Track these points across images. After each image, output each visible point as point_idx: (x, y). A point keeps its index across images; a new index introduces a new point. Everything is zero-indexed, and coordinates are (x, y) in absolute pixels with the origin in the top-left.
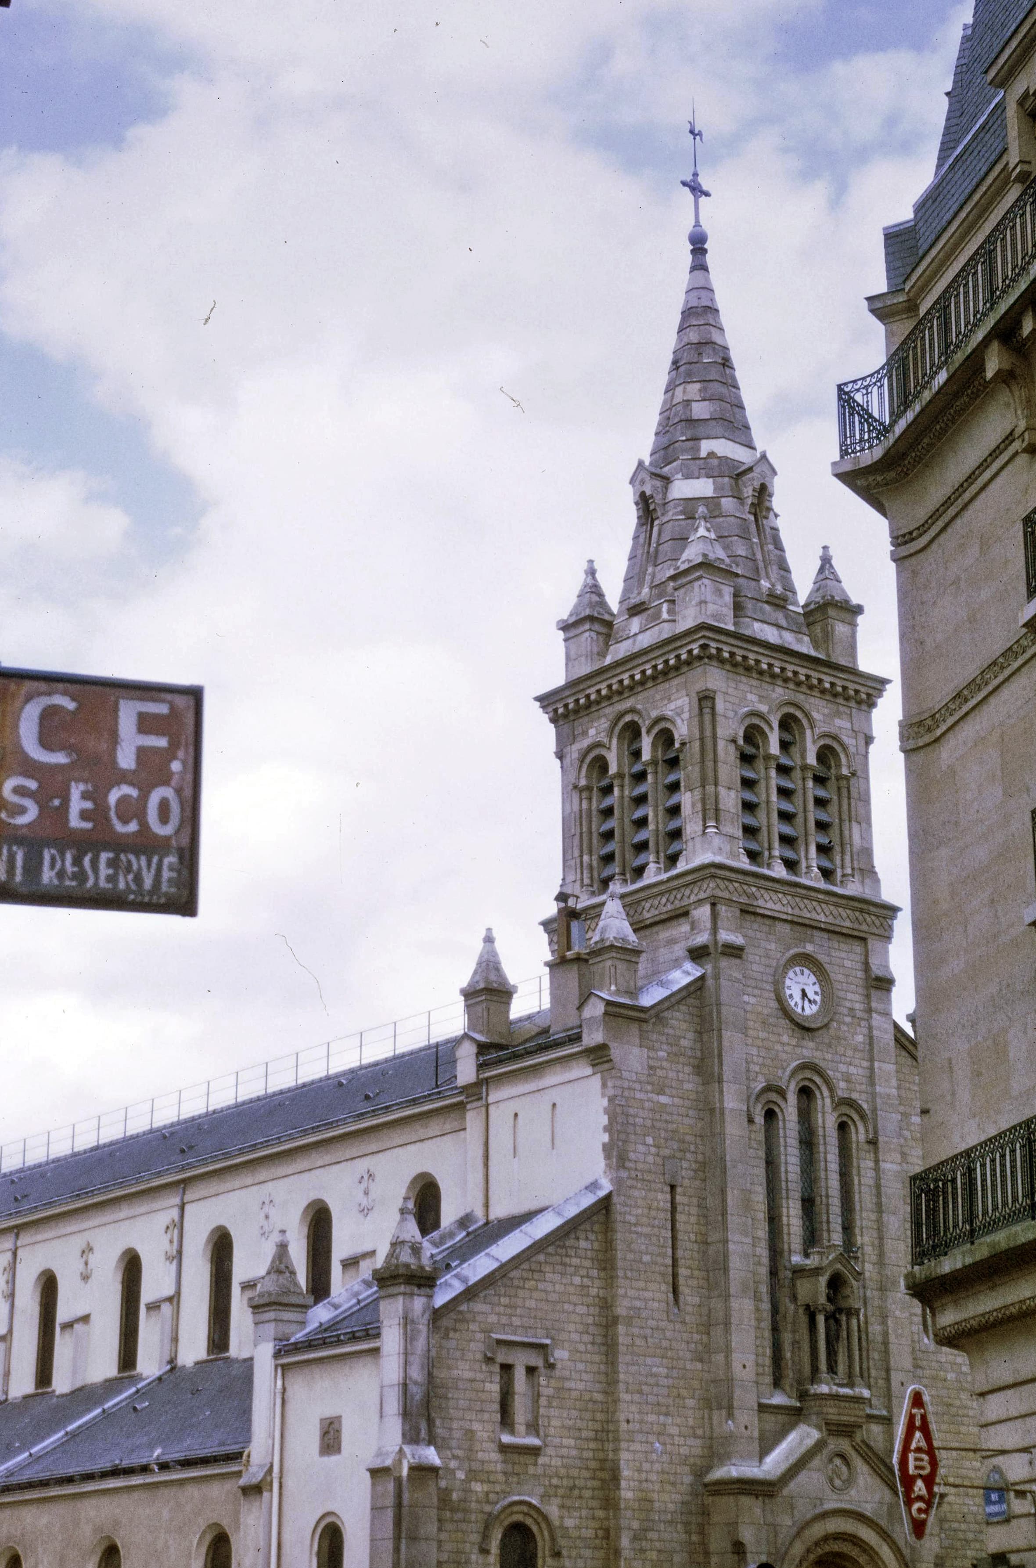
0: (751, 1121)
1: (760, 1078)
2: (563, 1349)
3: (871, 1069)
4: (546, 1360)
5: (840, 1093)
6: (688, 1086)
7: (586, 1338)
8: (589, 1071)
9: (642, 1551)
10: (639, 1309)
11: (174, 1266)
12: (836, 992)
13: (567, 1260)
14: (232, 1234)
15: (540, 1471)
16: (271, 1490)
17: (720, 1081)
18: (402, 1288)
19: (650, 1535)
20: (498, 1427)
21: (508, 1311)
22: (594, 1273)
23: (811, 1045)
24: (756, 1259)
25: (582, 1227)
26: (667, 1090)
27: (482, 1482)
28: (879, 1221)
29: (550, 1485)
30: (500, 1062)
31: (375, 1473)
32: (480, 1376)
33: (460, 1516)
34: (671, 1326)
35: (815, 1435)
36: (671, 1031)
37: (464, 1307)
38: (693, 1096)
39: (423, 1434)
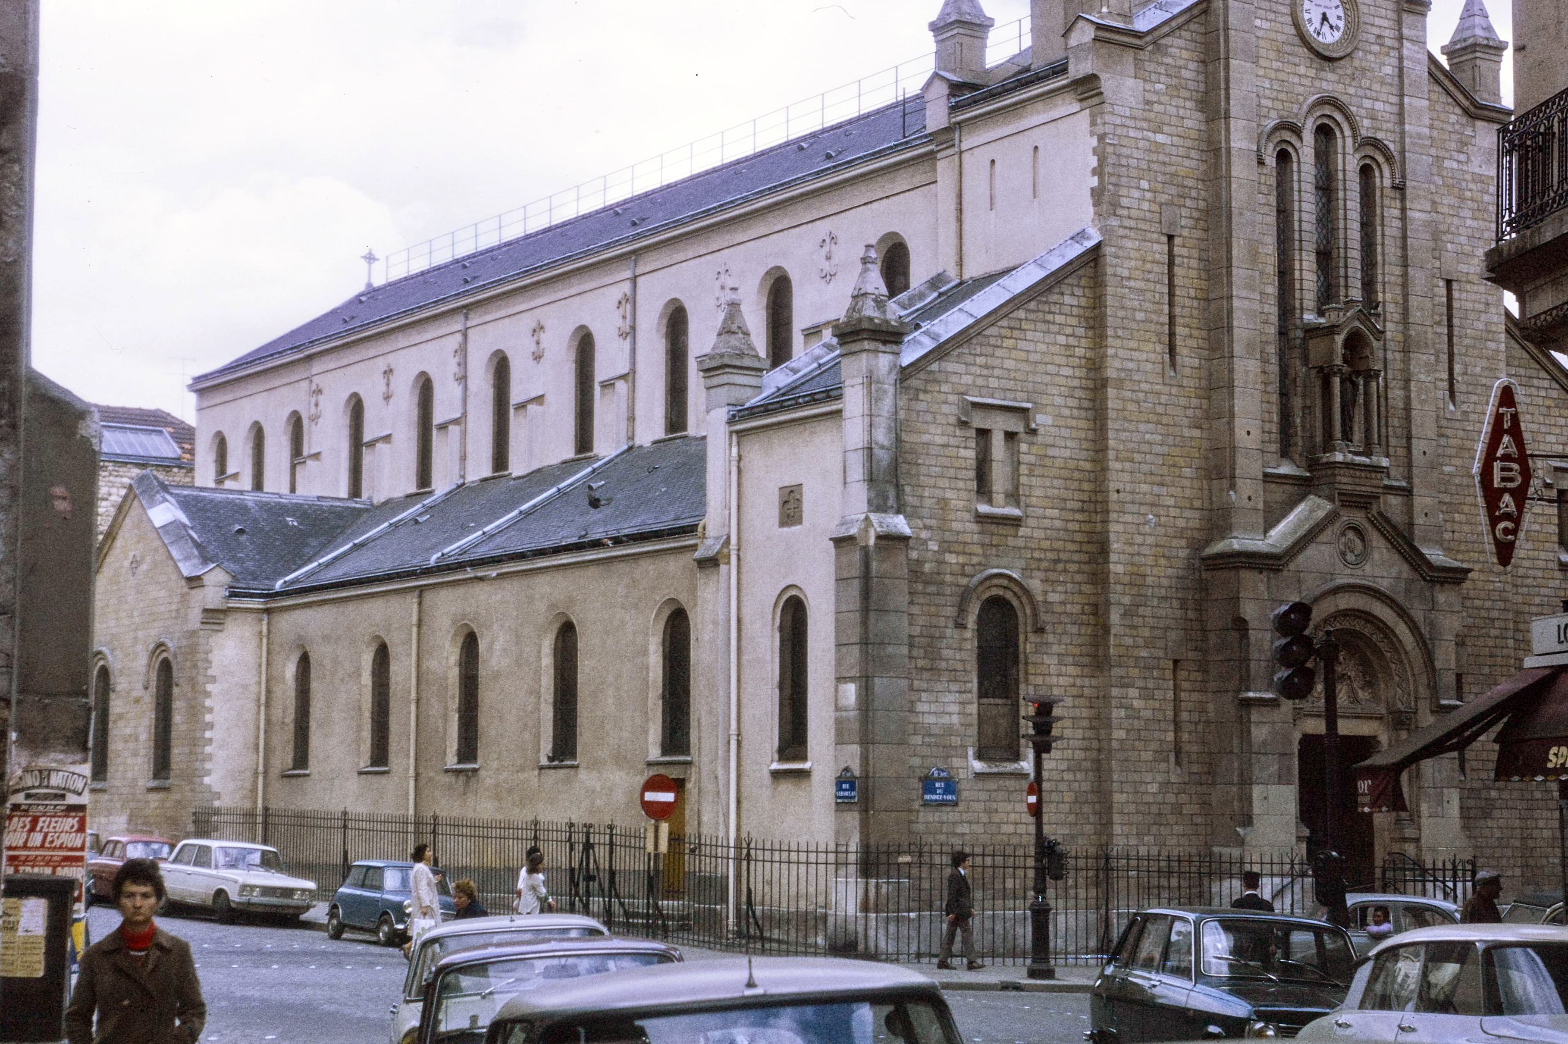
0: (1261, 162)
1: (1273, 114)
2: (1045, 414)
3: (1401, 105)
4: (1027, 426)
5: (1364, 133)
6: (1188, 123)
7: (1072, 402)
8: (1076, 107)
9: (1133, 627)
10: (1130, 371)
11: (628, 342)
12: (1364, 19)
13: (1050, 317)
14: (686, 306)
15: (1020, 543)
16: (729, 563)
17: (1227, 117)
18: (866, 345)
19: (1141, 610)
20: (973, 495)
21: (985, 372)
22: (1081, 331)
23: (1331, 76)
24: (1264, 317)
25: (1067, 281)
26: (1166, 128)
27: (958, 553)
28: (1405, 275)
29: (1032, 558)
30: (975, 102)
31: (839, 542)
32: (952, 441)
33: (932, 589)
34: (1166, 389)
35: (1325, 507)
36: (1169, 60)
37: (935, 367)
38: (1194, 134)
39: (891, 502)
